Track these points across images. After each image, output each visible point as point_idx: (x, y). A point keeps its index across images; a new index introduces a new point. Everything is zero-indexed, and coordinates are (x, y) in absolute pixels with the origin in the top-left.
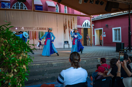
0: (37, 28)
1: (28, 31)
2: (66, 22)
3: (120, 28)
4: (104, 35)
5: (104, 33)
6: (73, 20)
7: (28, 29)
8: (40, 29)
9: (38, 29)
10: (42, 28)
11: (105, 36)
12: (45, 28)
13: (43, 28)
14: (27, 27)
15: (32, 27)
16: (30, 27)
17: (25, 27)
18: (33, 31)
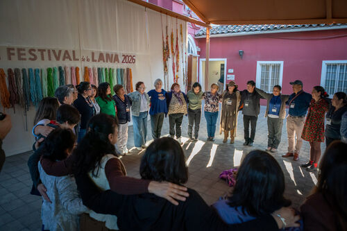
0: (93, 54)
1: (60, 68)
2: (167, 37)
3: (282, 63)
4: (228, 76)
5: (231, 71)
6: (181, 34)
7: (58, 59)
8: (101, 57)
9: (93, 60)
10: (107, 55)
11: (232, 78)
12: (117, 56)
13: (112, 55)
14: (54, 51)
15: (74, 52)
16: (66, 52)
17: (44, 50)
18: (77, 69)
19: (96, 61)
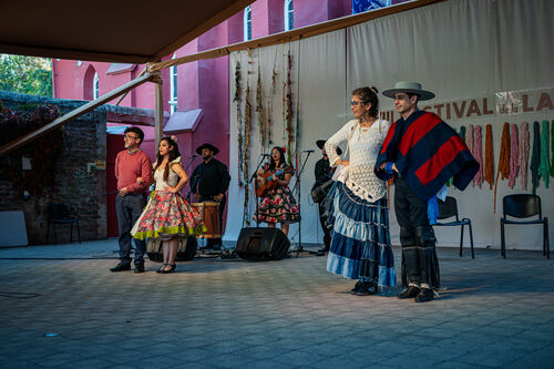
0: (525, 97)
1: (464, 128)
7: (459, 115)
8: (546, 102)
9: (527, 109)
14: (455, 104)
15: (485, 100)
16: (474, 103)
17: (442, 106)
18: (489, 128)
19: (532, 109)
